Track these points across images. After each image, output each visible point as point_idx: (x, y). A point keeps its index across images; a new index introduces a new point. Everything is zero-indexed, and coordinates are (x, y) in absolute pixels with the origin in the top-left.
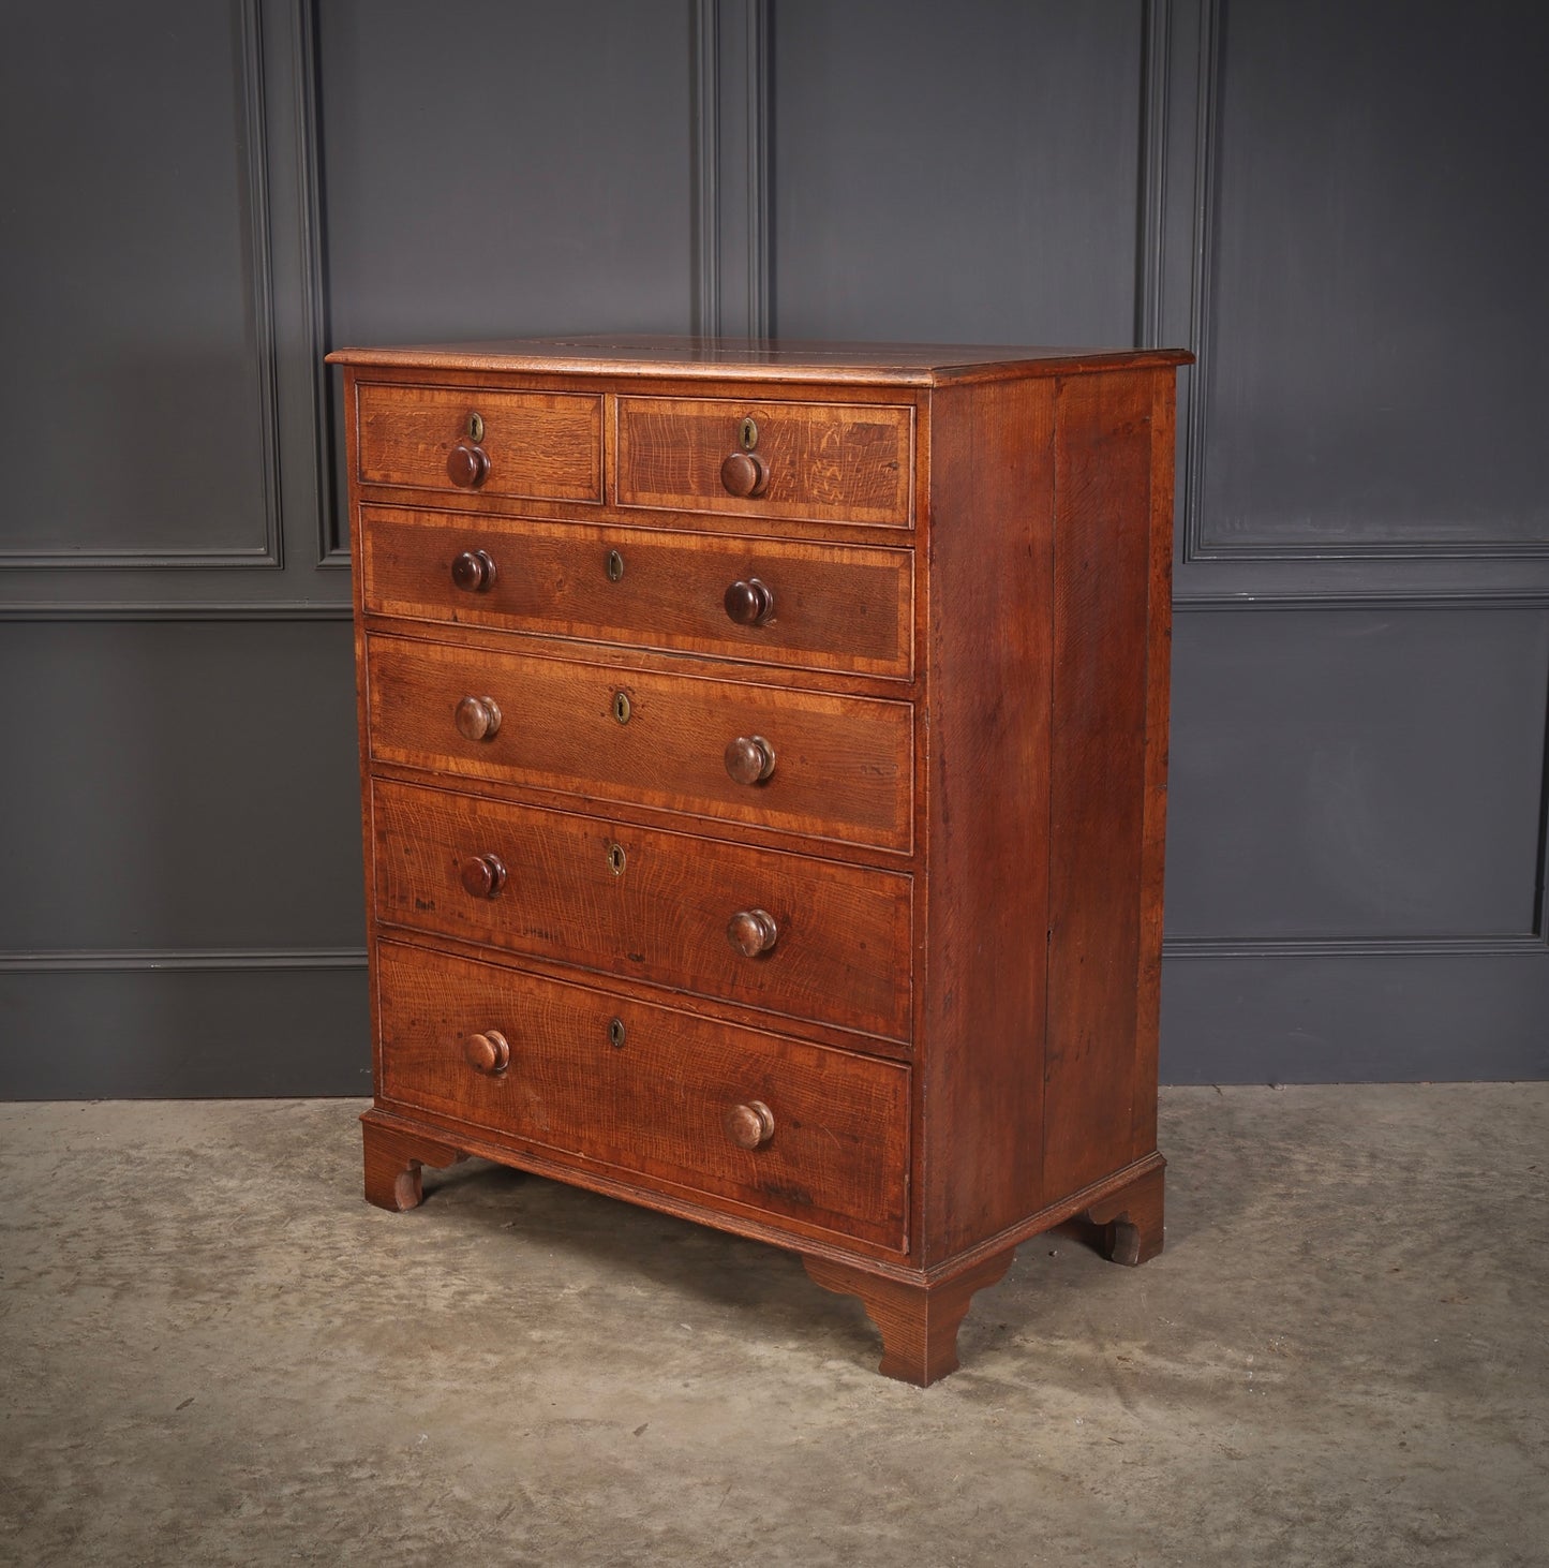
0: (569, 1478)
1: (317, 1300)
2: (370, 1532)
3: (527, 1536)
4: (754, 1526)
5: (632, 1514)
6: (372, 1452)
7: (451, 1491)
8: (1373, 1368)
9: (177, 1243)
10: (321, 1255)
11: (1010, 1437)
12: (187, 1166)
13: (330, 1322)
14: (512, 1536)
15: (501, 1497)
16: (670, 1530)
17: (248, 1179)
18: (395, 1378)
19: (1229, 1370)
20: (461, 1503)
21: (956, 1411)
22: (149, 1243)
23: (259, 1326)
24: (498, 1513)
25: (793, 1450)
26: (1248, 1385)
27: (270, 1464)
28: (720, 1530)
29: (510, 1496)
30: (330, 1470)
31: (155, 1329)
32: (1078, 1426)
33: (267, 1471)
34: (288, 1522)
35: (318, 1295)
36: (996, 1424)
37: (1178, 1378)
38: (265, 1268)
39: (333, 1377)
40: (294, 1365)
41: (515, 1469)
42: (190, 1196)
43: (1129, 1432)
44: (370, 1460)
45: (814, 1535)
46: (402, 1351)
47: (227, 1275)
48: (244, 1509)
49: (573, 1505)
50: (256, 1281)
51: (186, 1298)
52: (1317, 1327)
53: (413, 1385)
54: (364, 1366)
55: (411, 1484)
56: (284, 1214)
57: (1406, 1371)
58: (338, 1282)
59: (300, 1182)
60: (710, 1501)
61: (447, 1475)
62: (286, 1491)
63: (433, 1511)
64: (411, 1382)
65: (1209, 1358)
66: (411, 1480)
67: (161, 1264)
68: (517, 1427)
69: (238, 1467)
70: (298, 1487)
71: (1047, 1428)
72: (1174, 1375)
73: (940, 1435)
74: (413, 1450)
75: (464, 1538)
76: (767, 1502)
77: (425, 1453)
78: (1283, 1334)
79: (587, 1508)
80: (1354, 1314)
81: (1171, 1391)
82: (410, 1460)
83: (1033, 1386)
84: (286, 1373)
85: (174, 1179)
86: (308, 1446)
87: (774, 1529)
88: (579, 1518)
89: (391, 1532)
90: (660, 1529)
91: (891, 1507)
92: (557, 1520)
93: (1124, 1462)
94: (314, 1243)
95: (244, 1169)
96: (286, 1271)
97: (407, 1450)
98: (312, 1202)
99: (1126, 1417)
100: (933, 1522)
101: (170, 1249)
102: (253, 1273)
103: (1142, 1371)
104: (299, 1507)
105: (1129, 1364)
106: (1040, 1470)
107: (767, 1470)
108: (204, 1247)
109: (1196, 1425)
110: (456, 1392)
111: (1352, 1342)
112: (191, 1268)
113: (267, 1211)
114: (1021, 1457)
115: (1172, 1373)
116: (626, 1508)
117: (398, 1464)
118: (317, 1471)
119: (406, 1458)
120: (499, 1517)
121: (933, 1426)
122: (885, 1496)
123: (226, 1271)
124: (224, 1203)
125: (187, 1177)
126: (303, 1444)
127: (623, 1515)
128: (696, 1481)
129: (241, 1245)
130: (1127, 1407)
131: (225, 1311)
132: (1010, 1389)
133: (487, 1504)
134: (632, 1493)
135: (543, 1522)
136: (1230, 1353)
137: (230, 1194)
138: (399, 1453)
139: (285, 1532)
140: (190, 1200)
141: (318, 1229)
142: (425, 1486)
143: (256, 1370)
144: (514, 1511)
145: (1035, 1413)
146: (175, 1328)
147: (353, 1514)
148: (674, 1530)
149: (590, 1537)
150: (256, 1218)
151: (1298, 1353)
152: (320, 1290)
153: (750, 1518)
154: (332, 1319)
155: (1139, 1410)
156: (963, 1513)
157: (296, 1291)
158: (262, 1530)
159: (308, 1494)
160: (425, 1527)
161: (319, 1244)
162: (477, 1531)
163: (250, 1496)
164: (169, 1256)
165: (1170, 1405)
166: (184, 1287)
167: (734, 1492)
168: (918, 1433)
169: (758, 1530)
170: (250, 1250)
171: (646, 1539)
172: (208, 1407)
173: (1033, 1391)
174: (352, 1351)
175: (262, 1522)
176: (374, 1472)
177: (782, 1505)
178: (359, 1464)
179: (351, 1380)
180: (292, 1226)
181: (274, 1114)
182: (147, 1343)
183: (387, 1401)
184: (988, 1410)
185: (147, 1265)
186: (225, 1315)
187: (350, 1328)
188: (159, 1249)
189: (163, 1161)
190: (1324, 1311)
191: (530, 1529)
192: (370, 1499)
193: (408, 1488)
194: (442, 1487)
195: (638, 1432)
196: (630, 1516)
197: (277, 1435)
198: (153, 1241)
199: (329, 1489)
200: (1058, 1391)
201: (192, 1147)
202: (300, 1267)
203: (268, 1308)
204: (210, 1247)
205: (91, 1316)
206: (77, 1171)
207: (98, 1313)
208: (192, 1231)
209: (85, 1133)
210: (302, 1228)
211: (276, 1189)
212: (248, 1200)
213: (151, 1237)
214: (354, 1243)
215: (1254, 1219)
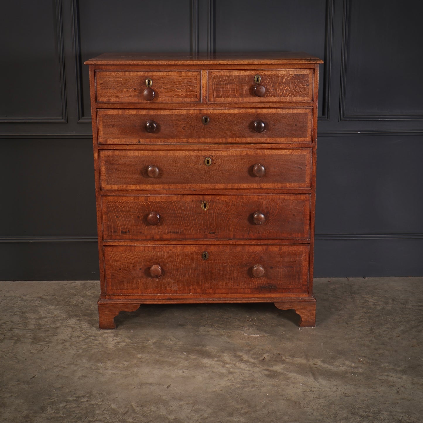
0: (146, 402)
1: (75, 344)
2: (86, 418)
3: (133, 420)
4: (201, 417)
5: (165, 413)
6: (88, 393)
7: (111, 405)
8: (390, 368)
9: (35, 326)
10: (77, 330)
11: (279, 389)
12: (39, 302)
13: (78, 351)
14: (128, 420)
15: (125, 408)
16: (175, 419)
17: (57, 306)
18: (96, 369)
19: (347, 368)
20: (113, 409)
21: (264, 381)
22: (26, 326)
23: (57, 353)
24: (124, 413)
25: (214, 393)
26: (352, 373)
27: (58, 396)
28: (190, 419)
29: (128, 407)
30: (75, 399)
31: (26, 353)
32: (300, 386)
33: (56, 399)
34: (61, 415)
35: (75, 343)
36: (275, 385)
37: (331, 371)
38: (60, 334)
39: (78, 369)
40: (66, 365)
41: (130, 399)
42: (40, 311)
43: (315, 388)
44: (87, 395)
45: (219, 420)
46: (99, 361)
47: (48, 336)
48: (48, 411)
49: (147, 410)
50: (57, 338)
51: (36, 343)
52: (374, 354)
53: (102, 372)
54: (87, 366)
55: (99, 403)
56: (67, 317)
57: (400, 369)
58: (82, 339)
59: (73, 307)
60: (188, 409)
61: (110, 400)
62: (61, 405)
63: (105, 412)
64: (101, 371)
65: (341, 364)
66: (99, 402)
67: (29, 333)
68: (132, 385)
69: (47, 397)
70: (65, 404)
71: (291, 386)
72: (330, 370)
73: (259, 388)
74: (100, 393)
75: (113, 421)
76: (205, 410)
77: (104, 393)
78: (363, 356)
79: (151, 411)
80: (385, 350)
81: (329, 375)
82: (99, 396)
83: (287, 373)
84: (64, 368)
85: (35, 306)
86: (69, 391)
87: (207, 418)
88: (148, 415)
89: (92, 419)
90: (173, 418)
91: (242, 411)
92: (141, 415)
93: (313, 398)
94: (75, 326)
95: (56, 303)
96: (67, 335)
97: (98, 392)
98: (76, 313)
99: (315, 383)
100: (255, 417)
101: (32, 328)
102: (56, 335)
103: (320, 368)
104: (65, 410)
105: (316, 366)
106: (288, 400)
107: (206, 399)
108: (42, 327)
109: (336, 386)
110: (114, 374)
111: (384, 359)
112: (38, 334)
113: (62, 316)
114: (282, 396)
115: (329, 369)
116: (163, 412)
117: (95, 397)
118: (71, 399)
119: (98, 395)
120: (124, 414)
121: (256, 386)
122: (240, 408)
123: (48, 335)
124: (49, 313)
125: (39, 305)
126: (67, 390)
127: (161, 414)
128: (184, 403)
129: (54, 327)
130: (315, 380)
131: (47, 348)
132: (280, 374)
133: (121, 410)
134: (165, 406)
135: (137, 416)
136: (347, 363)
137: (51, 310)
138: (96, 393)
139: (60, 419)
140: (40, 312)
141: (77, 322)
142: (103, 404)
143: (55, 366)
144: (129, 412)
145: (288, 381)
146: (31, 353)
147: (81, 413)
148: (177, 419)
149: (151, 421)
150: (59, 318)
151: (368, 363)
152: (76, 341)
153: (200, 415)
154: (79, 350)
155: (319, 381)
156: (264, 414)
157: (69, 341)
158: (53, 418)
159: (68, 406)
160: (102, 417)
161: (77, 326)
162: (117, 418)
163: (50, 407)
164: (32, 330)
165: (328, 379)
166: (36, 340)
167: (196, 407)
168: (252, 388)
169: (202, 419)
170: (56, 328)
171: (168, 421)
172: (40, 378)
173: (287, 375)
174: (84, 361)
175: (53, 415)
176: (88, 399)
177: (209, 411)
178: (84, 397)
179: (83, 370)
180: (69, 321)
181: (66, 285)
182: (23, 358)
183: (93, 377)
184: (273, 381)
185: (25, 333)
186: (47, 349)
187: (84, 353)
188: (29, 328)
189: (33, 300)
190: (376, 349)
191: (133, 418)
192: (86, 408)
193: (98, 405)
194: (108, 404)
195: (168, 387)
196: (164, 414)
197: (60, 387)
198: (28, 325)
199: (74, 405)
200: (295, 374)
201: (41, 296)
202: (71, 334)
203: (60, 347)
204: (44, 327)
205: (7, 349)
206: (7, 303)
207: (9, 348)
208: (39, 322)
209: (10, 291)
210: (72, 322)
211: (65, 309)
212: (56, 313)
213: (27, 324)
214: (87, 326)
215: (357, 320)
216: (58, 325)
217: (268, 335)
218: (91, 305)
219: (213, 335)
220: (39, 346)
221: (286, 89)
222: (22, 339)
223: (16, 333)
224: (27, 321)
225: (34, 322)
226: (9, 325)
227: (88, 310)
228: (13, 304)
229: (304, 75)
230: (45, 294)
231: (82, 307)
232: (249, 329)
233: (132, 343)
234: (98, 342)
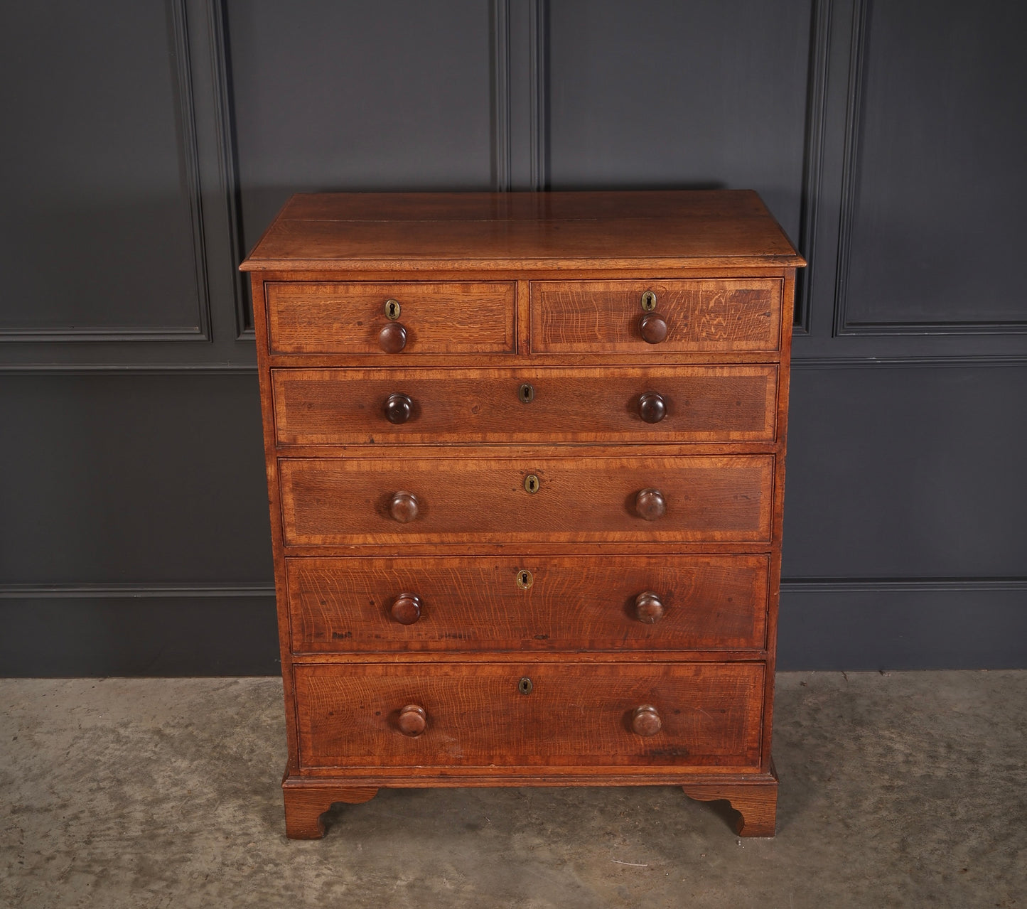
38: (198, 855)
50: (191, 869)
56: (216, 796)
85: (146, 759)
98: (235, 785)
102: (190, 859)
113: (205, 794)
123: (172, 859)
124: (176, 785)
129: (185, 829)
150: (197, 801)
166: (143, 875)
180: (220, 810)
189: (141, 740)
203: (196, 898)
204: (163, 831)
205: (78, 905)
206: (84, 750)
207: (82, 902)
208: (153, 815)
209: (92, 710)
210: (226, 812)
211: (212, 770)
212: (193, 782)
213: (125, 821)
214: (260, 828)
215: (868, 813)
216: (196, 824)
217: (668, 861)
218: (270, 757)
219: (543, 863)
220: (150, 895)
221: (715, 322)
222: (112, 873)
223: (99, 851)
224: (125, 811)
225: (142, 814)
226: (84, 824)
227: (262, 773)
228: (98, 755)
229: (759, 293)
230: (170, 722)
231: (250, 764)
232: (625, 840)
233: (359, 887)
234: (282, 882)
